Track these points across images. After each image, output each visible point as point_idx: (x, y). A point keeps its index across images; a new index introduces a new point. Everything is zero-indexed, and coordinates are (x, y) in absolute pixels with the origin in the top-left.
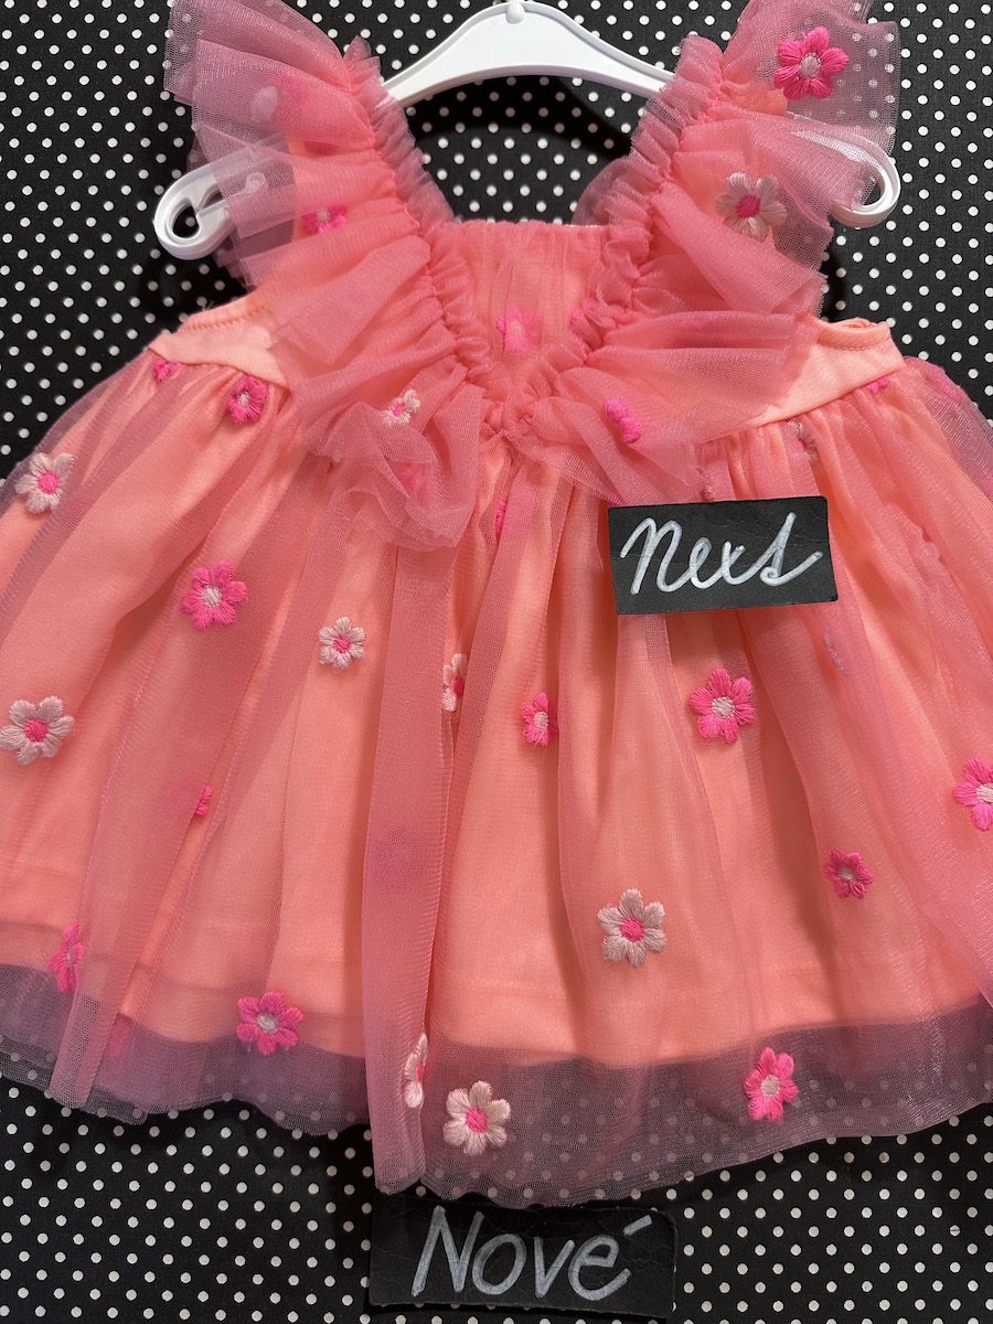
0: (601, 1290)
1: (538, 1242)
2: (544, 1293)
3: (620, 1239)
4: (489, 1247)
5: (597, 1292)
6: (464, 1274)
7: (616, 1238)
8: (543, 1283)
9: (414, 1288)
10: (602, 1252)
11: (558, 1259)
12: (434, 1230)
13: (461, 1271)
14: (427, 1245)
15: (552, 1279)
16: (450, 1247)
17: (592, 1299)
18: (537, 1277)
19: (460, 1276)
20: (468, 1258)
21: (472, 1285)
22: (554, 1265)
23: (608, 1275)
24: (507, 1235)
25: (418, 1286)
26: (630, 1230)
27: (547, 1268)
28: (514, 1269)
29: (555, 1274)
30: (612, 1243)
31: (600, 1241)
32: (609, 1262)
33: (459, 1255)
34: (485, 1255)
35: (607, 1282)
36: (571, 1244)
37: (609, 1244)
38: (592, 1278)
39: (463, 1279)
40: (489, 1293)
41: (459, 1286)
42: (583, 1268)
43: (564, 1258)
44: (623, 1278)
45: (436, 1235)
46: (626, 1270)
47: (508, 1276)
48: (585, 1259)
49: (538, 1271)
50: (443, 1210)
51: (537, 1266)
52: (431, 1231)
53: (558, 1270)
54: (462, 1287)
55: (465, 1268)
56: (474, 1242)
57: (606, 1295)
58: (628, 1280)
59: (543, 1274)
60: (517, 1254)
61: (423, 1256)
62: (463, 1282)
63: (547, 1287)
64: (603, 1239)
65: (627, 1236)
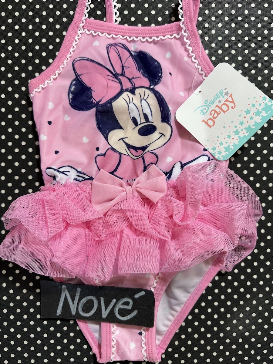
0: (126, 317)
1: (102, 299)
2: (105, 317)
3: (134, 300)
4: (84, 300)
6: (75, 309)
7: (131, 299)
8: (105, 314)
9: (58, 313)
10: (127, 303)
11: (110, 305)
13: (74, 307)
14: (61, 299)
15: (108, 312)
16: (69, 300)
17: (123, 320)
18: (102, 312)
20: (77, 303)
21: (78, 313)
22: (109, 307)
23: (129, 312)
24: (90, 296)
25: (59, 312)
26: (137, 296)
27: (106, 308)
28: (94, 308)
30: (131, 301)
31: (125, 300)
32: (130, 307)
33: (73, 302)
34: (83, 303)
35: (129, 314)
36: (114, 300)
37: (129, 301)
38: (123, 312)
40: (85, 316)
41: (74, 313)
42: (120, 309)
43: (113, 305)
44: (135, 313)
45: (64, 295)
46: (136, 310)
47: (92, 310)
48: (120, 306)
49: (103, 309)
50: (66, 287)
51: (102, 307)
52: (62, 294)
53: (110, 309)
54: (75, 313)
55: (76, 307)
56: (78, 298)
57: (128, 318)
58: (137, 314)
59: (105, 310)
60: (95, 303)
61: (60, 302)
62: (75, 312)
63: (106, 315)
64: (127, 299)
65: (136, 298)
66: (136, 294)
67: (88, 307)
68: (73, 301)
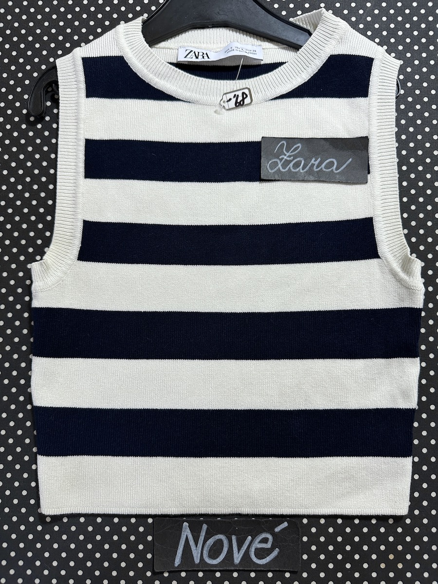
0: (265, 559)
1: (234, 538)
2: (238, 562)
3: (274, 534)
4: (211, 542)
5: (263, 560)
6: (199, 555)
7: (271, 534)
8: (237, 558)
10: (265, 541)
11: (244, 545)
12: (184, 534)
13: (198, 553)
14: (181, 542)
15: (241, 555)
16: (192, 543)
17: (261, 564)
18: (234, 555)
19: (197, 556)
20: (201, 547)
21: (204, 560)
22: (242, 549)
23: (268, 552)
24: (219, 535)
25: (177, 562)
26: (277, 529)
27: (239, 550)
28: (223, 551)
29: (243, 553)
30: (270, 537)
31: (264, 535)
32: (269, 545)
33: (196, 546)
34: (209, 545)
35: (268, 555)
36: (250, 538)
37: (268, 537)
38: (261, 554)
39: (199, 557)
40: (212, 563)
41: (197, 561)
42: (256, 549)
43: (247, 545)
44: (276, 552)
45: (185, 537)
46: (277, 549)
47: (220, 555)
48: (257, 545)
49: (234, 552)
50: (187, 524)
51: (234, 549)
52: (182, 535)
53: (244, 551)
54: (199, 561)
55: (200, 552)
56: (203, 539)
57: (268, 561)
58: (278, 553)
59: (237, 553)
60: (224, 544)
61: (179, 547)
62: (199, 559)
63: (239, 559)
64: (265, 534)
65: (276, 532)
66: (277, 526)
67: (215, 551)
68: (196, 544)
